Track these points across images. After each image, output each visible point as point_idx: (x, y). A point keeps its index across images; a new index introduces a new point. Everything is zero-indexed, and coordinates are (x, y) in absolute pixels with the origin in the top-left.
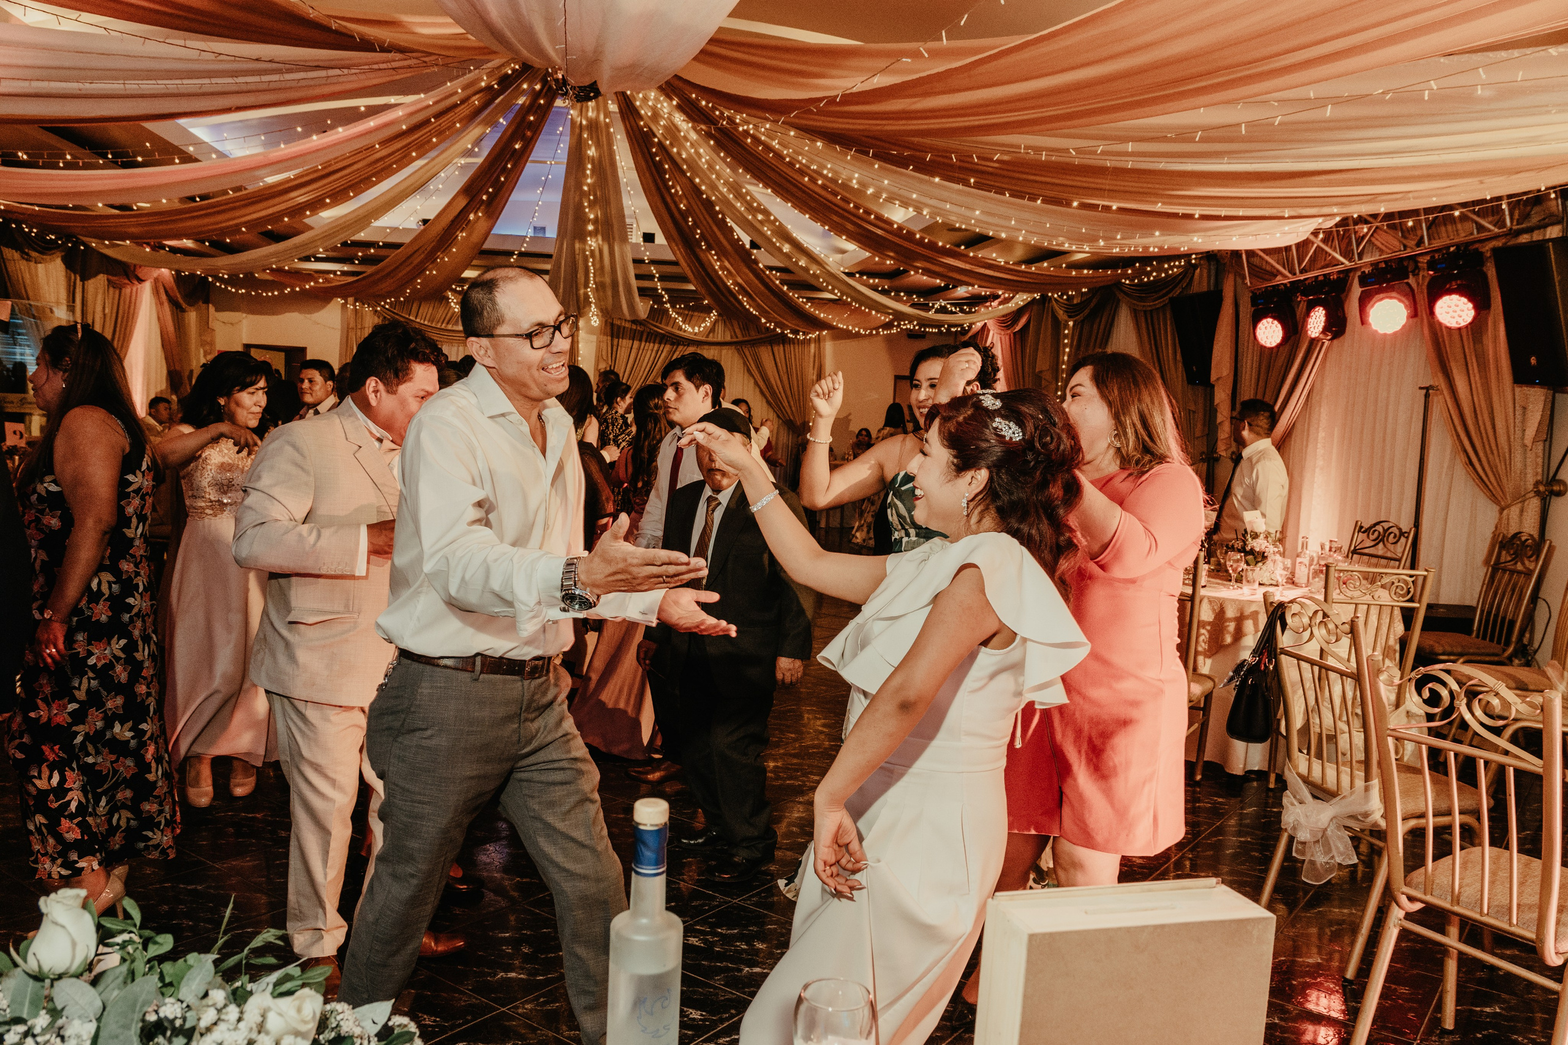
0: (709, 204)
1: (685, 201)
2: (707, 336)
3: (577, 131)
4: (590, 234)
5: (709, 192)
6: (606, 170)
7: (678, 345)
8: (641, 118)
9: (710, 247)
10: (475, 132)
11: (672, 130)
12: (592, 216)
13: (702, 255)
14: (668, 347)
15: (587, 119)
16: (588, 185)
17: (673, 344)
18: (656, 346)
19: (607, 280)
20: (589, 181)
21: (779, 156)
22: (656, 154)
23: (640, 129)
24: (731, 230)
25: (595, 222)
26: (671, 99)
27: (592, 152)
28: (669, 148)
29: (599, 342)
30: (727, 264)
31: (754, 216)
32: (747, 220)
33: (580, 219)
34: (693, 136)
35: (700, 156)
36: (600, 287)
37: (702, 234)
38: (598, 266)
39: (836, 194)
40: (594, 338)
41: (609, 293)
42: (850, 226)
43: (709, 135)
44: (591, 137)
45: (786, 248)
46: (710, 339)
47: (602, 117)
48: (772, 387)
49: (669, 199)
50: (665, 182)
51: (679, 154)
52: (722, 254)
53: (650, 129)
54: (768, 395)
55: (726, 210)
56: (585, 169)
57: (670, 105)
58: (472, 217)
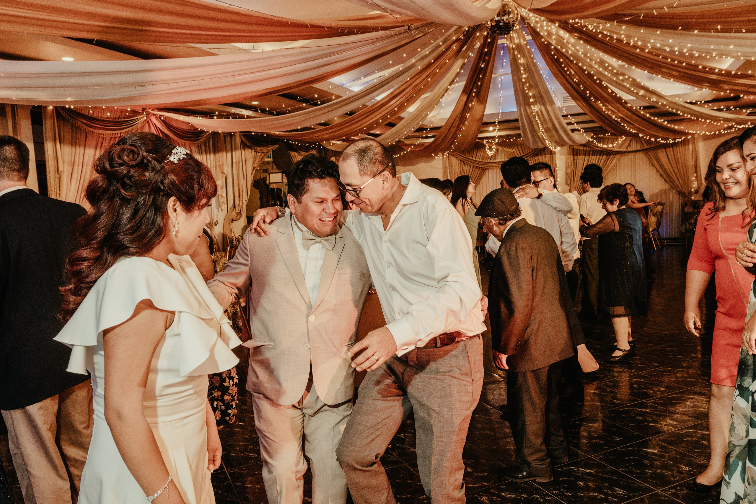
0: (590, 76)
1: (577, 77)
2: (627, 148)
3: (512, 51)
4: (533, 103)
5: (590, 70)
6: (531, 69)
7: (610, 155)
8: (542, 37)
9: (597, 99)
10: (459, 63)
11: (560, 39)
12: (531, 94)
13: (594, 105)
14: (605, 157)
15: (515, 44)
16: (524, 78)
17: (607, 155)
18: (598, 156)
19: (550, 126)
20: (524, 76)
21: (620, 41)
22: (554, 55)
23: (543, 43)
24: (607, 87)
25: (534, 96)
26: (555, 23)
27: (522, 61)
28: (561, 50)
29: (567, 159)
30: (610, 107)
31: (618, 78)
32: (613, 80)
33: (526, 97)
34: (572, 40)
35: (578, 51)
36: (547, 130)
37: (590, 93)
38: (542, 119)
39: (658, 56)
40: (564, 157)
41: (554, 133)
42: (675, 73)
43: (580, 38)
44: (519, 53)
45: (642, 92)
46: (629, 150)
47: (522, 41)
48: (667, 171)
49: (568, 77)
50: (563, 68)
51: (567, 51)
52: (605, 101)
53: (548, 42)
54: (664, 176)
55: (602, 78)
56: (520, 70)
57: (555, 26)
58: (470, 105)
